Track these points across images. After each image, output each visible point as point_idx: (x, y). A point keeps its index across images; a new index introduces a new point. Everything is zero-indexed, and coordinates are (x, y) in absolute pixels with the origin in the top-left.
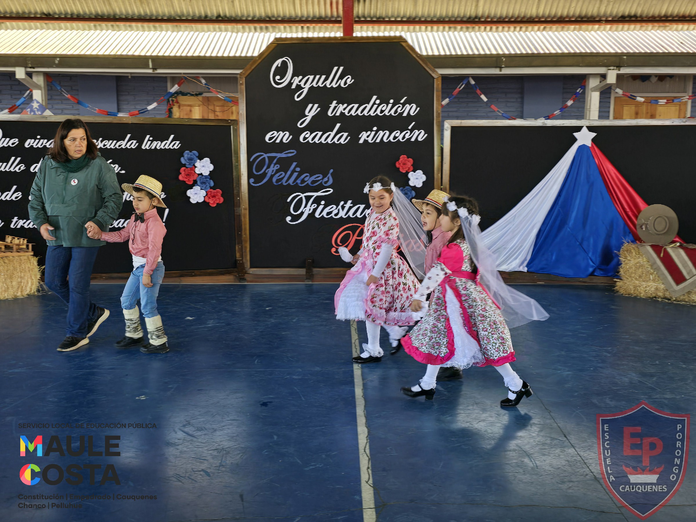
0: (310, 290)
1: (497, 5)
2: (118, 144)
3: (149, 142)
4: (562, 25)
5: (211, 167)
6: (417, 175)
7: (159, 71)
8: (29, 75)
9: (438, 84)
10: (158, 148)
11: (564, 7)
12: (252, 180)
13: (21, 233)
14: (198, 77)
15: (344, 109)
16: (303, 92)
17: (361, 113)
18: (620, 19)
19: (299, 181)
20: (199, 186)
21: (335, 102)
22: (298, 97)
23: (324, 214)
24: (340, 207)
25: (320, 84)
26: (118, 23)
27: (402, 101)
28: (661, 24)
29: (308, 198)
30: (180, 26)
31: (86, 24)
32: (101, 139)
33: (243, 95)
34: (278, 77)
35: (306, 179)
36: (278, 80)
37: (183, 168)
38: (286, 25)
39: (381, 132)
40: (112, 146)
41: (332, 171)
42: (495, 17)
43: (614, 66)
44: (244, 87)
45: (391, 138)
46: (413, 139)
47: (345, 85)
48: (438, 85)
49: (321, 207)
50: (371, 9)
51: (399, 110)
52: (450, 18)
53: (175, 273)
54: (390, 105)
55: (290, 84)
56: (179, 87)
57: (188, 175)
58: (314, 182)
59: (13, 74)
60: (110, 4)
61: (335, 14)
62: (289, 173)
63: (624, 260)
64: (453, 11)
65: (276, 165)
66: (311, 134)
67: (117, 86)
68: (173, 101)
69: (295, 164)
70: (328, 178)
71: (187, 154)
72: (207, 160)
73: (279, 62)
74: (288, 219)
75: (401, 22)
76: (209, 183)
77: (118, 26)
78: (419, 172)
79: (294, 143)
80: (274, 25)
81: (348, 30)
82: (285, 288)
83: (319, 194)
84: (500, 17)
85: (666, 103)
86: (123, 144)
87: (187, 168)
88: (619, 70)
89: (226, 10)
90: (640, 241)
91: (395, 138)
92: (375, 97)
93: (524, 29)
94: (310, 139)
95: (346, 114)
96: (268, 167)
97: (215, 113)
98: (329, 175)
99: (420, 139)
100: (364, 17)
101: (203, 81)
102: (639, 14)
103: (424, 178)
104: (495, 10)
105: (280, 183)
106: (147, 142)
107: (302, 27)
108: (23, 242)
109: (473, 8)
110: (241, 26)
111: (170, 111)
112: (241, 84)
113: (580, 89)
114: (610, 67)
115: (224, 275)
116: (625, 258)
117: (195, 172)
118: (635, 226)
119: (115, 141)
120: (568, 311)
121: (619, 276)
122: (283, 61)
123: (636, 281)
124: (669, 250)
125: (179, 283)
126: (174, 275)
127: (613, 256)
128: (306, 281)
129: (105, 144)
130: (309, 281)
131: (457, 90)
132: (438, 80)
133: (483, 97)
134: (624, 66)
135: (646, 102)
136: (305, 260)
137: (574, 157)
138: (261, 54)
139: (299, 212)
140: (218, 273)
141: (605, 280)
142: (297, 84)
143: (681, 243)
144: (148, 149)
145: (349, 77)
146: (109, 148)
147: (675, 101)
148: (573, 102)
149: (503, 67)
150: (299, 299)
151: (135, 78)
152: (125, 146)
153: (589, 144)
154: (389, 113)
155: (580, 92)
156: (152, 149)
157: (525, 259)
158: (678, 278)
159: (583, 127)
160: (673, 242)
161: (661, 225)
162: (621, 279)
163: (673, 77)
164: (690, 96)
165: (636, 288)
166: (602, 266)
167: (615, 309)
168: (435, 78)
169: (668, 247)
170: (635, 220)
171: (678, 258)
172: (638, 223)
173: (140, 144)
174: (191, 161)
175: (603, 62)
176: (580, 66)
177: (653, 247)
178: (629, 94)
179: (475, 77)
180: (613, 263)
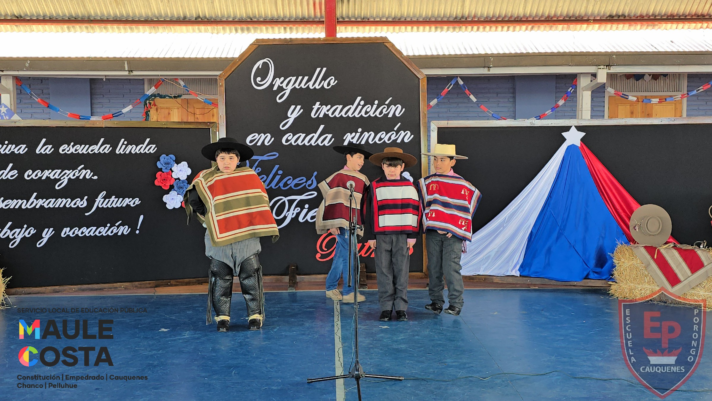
0: (294, 298)
1: (484, 4)
2: (91, 148)
3: (124, 146)
4: (550, 25)
7: (135, 73)
10: (133, 152)
11: (551, 7)
14: (176, 79)
15: (328, 111)
16: (285, 93)
18: (608, 18)
19: (281, 185)
20: (176, 191)
21: (318, 103)
22: (280, 98)
23: (308, 217)
25: (302, 85)
26: (92, 25)
27: (387, 103)
28: (650, 23)
29: (291, 202)
30: (158, 28)
31: (58, 26)
32: (72, 144)
33: (223, 97)
34: (259, 79)
35: (289, 182)
36: (260, 81)
37: (160, 173)
38: (267, 26)
39: (366, 133)
40: (84, 151)
41: (315, 173)
42: (481, 16)
43: (604, 66)
44: (223, 89)
45: (377, 139)
46: (399, 141)
47: (328, 86)
48: (423, 85)
49: (305, 211)
50: (355, 10)
51: (384, 112)
52: (436, 18)
53: (150, 284)
54: (375, 107)
55: (272, 85)
56: (156, 90)
57: (164, 180)
58: (296, 185)
60: (84, 6)
61: (318, 14)
62: (271, 176)
63: (617, 262)
64: (438, 10)
65: (258, 169)
66: (293, 136)
67: (91, 89)
68: (150, 104)
69: (277, 166)
70: (312, 181)
71: (163, 158)
72: (184, 164)
73: (260, 63)
75: (387, 23)
77: (92, 28)
79: (277, 145)
80: (256, 26)
81: (331, 31)
83: (303, 197)
84: (487, 17)
85: (659, 102)
86: (96, 149)
87: (163, 172)
89: (206, 11)
90: (634, 242)
91: (380, 139)
92: (359, 98)
93: (511, 29)
94: (293, 141)
95: (330, 115)
97: (194, 116)
98: (313, 178)
99: (406, 140)
100: (348, 17)
101: (182, 83)
102: (626, 14)
104: (482, 9)
106: (122, 146)
107: (285, 28)
109: (459, 7)
110: (221, 27)
111: (147, 114)
112: (221, 86)
113: (571, 88)
114: (600, 66)
115: (202, 284)
116: (618, 260)
117: (172, 177)
118: (628, 228)
119: (87, 146)
120: (561, 316)
121: (614, 279)
122: (264, 63)
123: (631, 284)
124: (663, 251)
125: (153, 294)
126: (148, 286)
127: (606, 258)
128: (289, 289)
129: (77, 149)
130: (293, 288)
131: (446, 90)
132: (423, 80)
133: (472, 97)
134: (614, 65)
135: (638, 101)
136: (288, 267)
137: (564, 157)
138: (242, 55)
139: (282, 216)
140: (195, 282)
141: (598, 284)
142: (279, 85)
143: (675, 244)
144: (122, 153)
145: (332, 79)
146: (80, 153)
147: (667, 100)
148: (564, 102)
149: (491, 67)
150: (281, 308)
151: (110, 81)
152: (98, 151)
153: (578, 143)
154: (375, 115)
155: (571, 92)
156: (126, 153)
157: (517, 263)
158: (674, 280)
159: (571, 126)
160: (666, 243)
161: (653, 227)
162: (616, 282)
163: (665, 75)
164: (682, 95)
165: (631, 290)
166: (597, 268)
167: (610, 313)
168: (420, 78)
169: (662, 247)
170: (627, 221)
171: (671, 259)
172: (631, 224)
173: (114, 148)
174: (167, 165)
175: (593, 61)
176: (570, 66)
177: (646, 247)
178: (621, 93)
179: (463, 77)
180: (608, 266)
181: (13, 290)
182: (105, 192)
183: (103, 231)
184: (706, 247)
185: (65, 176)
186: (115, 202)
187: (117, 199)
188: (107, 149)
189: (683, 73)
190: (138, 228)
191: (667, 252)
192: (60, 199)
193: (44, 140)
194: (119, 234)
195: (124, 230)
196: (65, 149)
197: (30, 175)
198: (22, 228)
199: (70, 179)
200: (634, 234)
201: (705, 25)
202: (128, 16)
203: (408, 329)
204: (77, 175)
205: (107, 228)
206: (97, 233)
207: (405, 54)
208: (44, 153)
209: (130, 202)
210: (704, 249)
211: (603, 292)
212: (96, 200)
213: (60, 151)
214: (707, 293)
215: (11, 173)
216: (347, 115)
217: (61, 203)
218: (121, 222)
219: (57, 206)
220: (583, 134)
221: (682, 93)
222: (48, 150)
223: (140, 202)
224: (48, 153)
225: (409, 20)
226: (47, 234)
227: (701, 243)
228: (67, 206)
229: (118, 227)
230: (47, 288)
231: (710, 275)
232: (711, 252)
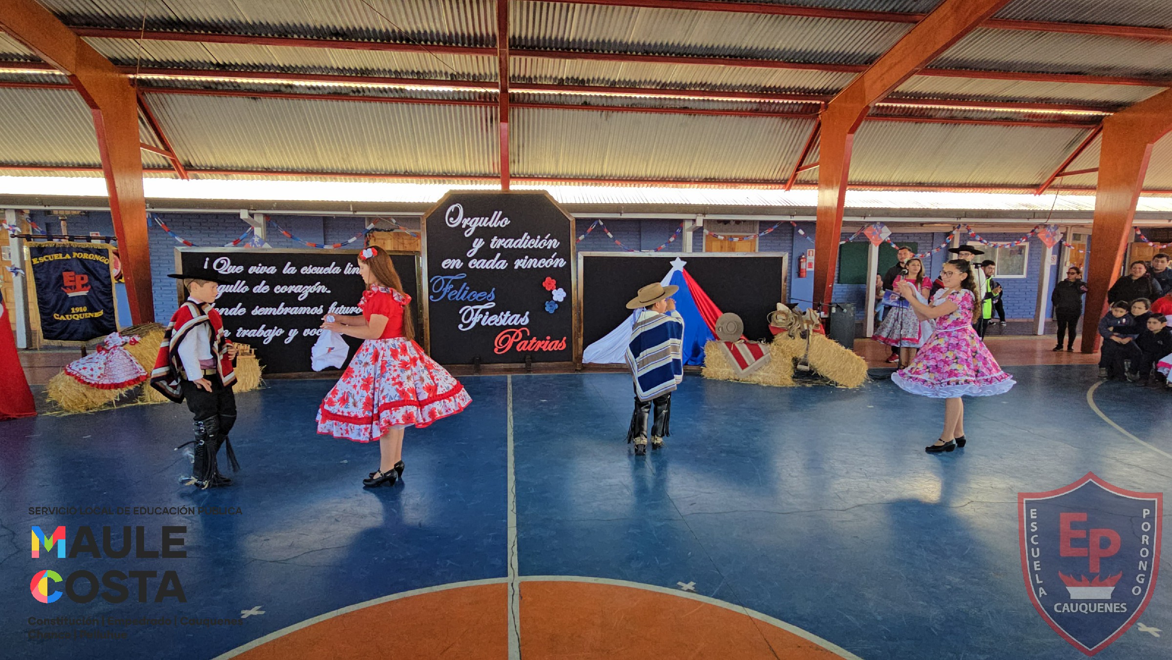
1: (617, 167)
2: (325, 270)
3: (350, 268)
4: (665, 183)
6: (560, 292)
7: (358, 213)
8: (252, 215)
9: (573, 225)
11: (664, 171)
12: (432, 297)
13: (245, 340)
14: (389, 218)
15: (503, 243)
16: (471, 230)
17: (516, 245)
18: (704, 180)
19: (468, 297)
21: (496, 237)
22: (468, 233)
23: (488, 322)
24: (500, 317)
25: (484, 224)
26: (325, 176)
27: (546, 237)
28: (733, 185)
29: (476, 310)
30: (375, 179)
31: (299, 177)
32: (310, 266)
33: (425, 231)
34: (452, 219)
35: (474, 295)
36: (452, 221)
38: (459, 179)
39: (531, 260)
40: (320, 272)
41: (494, 289)
42: (615, 176)
43: (701, 214)
44: (425, 226)
45: (539, 264)
46: (555, 266)
47: (503, 225)
49: (486, 317)
50: (523, 167)
52: (583, 176)
54: (538, 240)
55: (461, 224)
56: (374, 225)
58: (480, 298)
59: (239, 215)
60: (318, 161)
61: (496, 171)
62: (461, 291)
64: (584, 171)
65: (451, 285)
66: (477, 262)
67: (324, 225)
68: (369, 235)
69: (465, 284)
70: (491, 294)
73: (452, 208)
75: (547, 179)
77: (325, 179)
78: (561, 290)
79: (465, 269)
80: (450, 179)
81: (506, 184)
83: (486, 306)
84: (619, 177)
85: (739, 240)
86: (329, 270)
88: (705, 217)
89: (412, 167)
90: (718, 338)
91: (542, 264)
92: (526, 234)
93: (637, 185)
94: (477, 265)
95: (505, 246)
96: (444, 287)
97: (403, 246)
98: (492, 292)
99: (561, 266)
100: (519, 174)
101: (394, 221)
102: (717, 177)
103: (565, 294)
104: (616, 171)
105: (453, 299)
106: (348, 269)
107: (471, 181)
108: (247, 347)
109: (600, 169)
110: (424, 180)
112: (423, 224)
113: (679, 230)
114: (698, 214)
116: (708, 352)
118: (714, 328)
119: (323, 268)
121: (704, 365)
122: (455, 207)
123: (715, 368)
124: (737, 345)
127: (700, 350)
128: (474, 375)
129: (315, 270)
130: (477, 374)
131: (590, 229)
132: (573, 222)
133: (609, 234)
134: (707, 214)
135: (725, 239)
138: (439, 201)
139: (468, 321)
141: (694, 368)
142: (467, 224)
143: (745, 340)
144: (349, 273)
145: (506, 219)
146: (317, 273)
147: (744, 239)
148: (674, 239)
149: (622, 213)
151: (339, 218)
152: (331, 271)
153: (681, 270)
154: (537, 246)
155: (679, 232)
156: (352, 273)
158: (743, 365)
159: (676, 257)
160: (740, 339)
161: (732, 328)
162: (706, 367)
163: (745, 221)
164: (756, 235)
165: (715, 373)
166: (694, 357)
167: (700, 388)
168: (571, 220)
169: (736, 342)
170: (714, 323)
171: (742, 351)
172: (716, 326)
173: (343, 269)
175: (693, 211)
176: (678, 213)
177: (726, 343)
178: (713, 234)
179: (603, 220)
180: (700, 356)
181: (268, 375)
182: (336, 302)
184: (765, 342)
185: (306, 290)
187: (345, 308)
189: (756, 221)
191: (740, 346)
192: (302, 307)
193: (288, 263)
196: (306, 270)
197: (278, 289)
198: (273, 329)
199: (309, 293)
200: (718, 333)
201: (770, 187)
202: (353, 170)
204: (315, 290)
207: (560, 202)
208: (290, 273)
211: (698, 374)
212: (330, 308)
213: (302, 271)
214: (765, 374)
215: (265, 288)
217: (303, 310)
219: (300, 313)
220: (685, 263)
222: (293, 271)
224: (294, 273)
225: (563, 177)
226: (293, 333)
227: (763, 339)
228: (308, 313)
231: (767, 361)
232: (769, 346)
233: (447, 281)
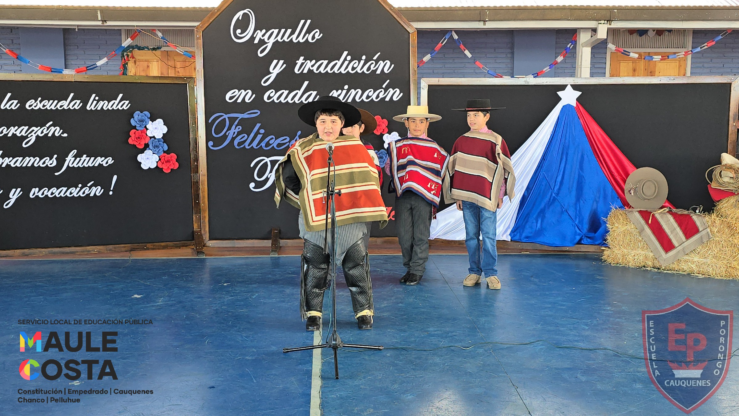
0: (276, 263)
2: (60, 104)
3: (95, 102)
5: (165, 130)
6: (393, 137)
7: (109, 23)
10: (105, 108)
12: (211, 143)
14: (153, 30)
15: (312, 66)
16: (267, 47)
17: (331, 70)
19: (263, 144)
20: (151, 150)
21: (302, 58)
22: (261, 52)
25: (285, 38)
27: (375, 58)
29: (273, 163)
32: (40, 99)
33: (201, 50)
34: (239, 31)
35: (271, 142)
36: (240, 34)
37: (133, 131)
39: (353, 90)
40: (52, 107)
41: (299, 133)
43: (605, 20)
44: (201, 41)
45: (364, 97)
46: (387, 99)
47: (312, 39)
48: (414, 40)
51: (372, 68)
53: (125, 247)
54: (362, 62)
55: (253, 38)
56: (132, 41)
57: (139, 138)
58: (279, 145)
62: (252, 135)
65: (238, 127)
66: (276, 93)
67: (64, 39)
68: (128, 56)
69: (258, 125)
71: (137, 115)
72: (160, 122)
73: (241, 13)
74: (252, 185)
76: (162, 147)
78: (395, 134)
79: (258, 102)
82: (248, 261)
85: (661, 59)
86: (65, 104)
87: (138, 130)
88: (610, 24)
90: (629, 206)
91: (368, 97)
92: (346, 53)
94: (275, 98)
95: (315, 71)
96: (229, 129)
97: (175, 70)
99: (395, 99)
101: (160, 35)
105: (242, 146)
106: (93, 102)
113: (570, 44)
114: (600, 20)
115: (180, 248)
116: (612, 225)
117: (147, 135)
118: (623, 192)
119: (56, 101)
120: (551, 282)
121: (607, 244)
122: (244, 14)
123: (624, 250)
124: (657, 216)
125: (129, 258)
126: (123, 249)
127: (600, 223)
128: (272, 254)
129: (45, 104)
130: (275, 253)
131: (440, 45)
132: (413, 34)
133: (467, 53)
134: (615, 20)
135: (640, 58)
136: (271, 231)
137: (558, 118)
138: (221, 5)
139: (264, 178)
140: (173, 246)
141: (591, 249)
142: (260, 38)
143: (670, 208)
144: (93, 109)
145: (317, 32)
146: (49, 108)
147: (670, 57)
148: (563, 58)
149: (487, 21)
150: (261, 273)
151: (83, 31)
152: (68, 106)
153: (574, 103)
154: (362, 71)
155: (571, 48)
156: (98, 109)
157: (509, 227)
158: (667, 245)
159: (567, 85)
160: (662, 208)
161: (649, 191)
162: (609, 248)
163: (670, 31)
164: (686, 52)
165: (623, 256)
166: (590, 233)
167: (601, 280)
168: (410, 32)
169: (656, 212)
170: (623, 185)
171: (666, 224)
172: (626, 187)
173: (85, 104)
174: (142, 123)
175: (593, 16)
176: (569, 20)
177: (640, 212)
178: (622, 50)
179: (458, 32)
180: (601, 230)
182: (76, 151)
183: (74, 192)
184: (701, 212)
185: (33, 133)
186: (86, 162)
187: (89, 158)
188: (77, 105)
189: (689, 30)
190: (112, 189)
191: (662, 217)
192: (27, 158)
193: (9, 95)
194: (92, 195)
195: (96, 191)
196: (32, 104)
199: (37, 137)
200: (628, 198)
203: (392, 296)
204: (45, 132)
205: (78, 189)
206: (68, 194)
208: (9, 108)
209: (102, 161)
210: (699, 214)
211: (595, 258)
212: (66, 159)
213: (27, 106)
214: (701, 260)
216: (332, 71)
217: (29, 161)
218: (93, 182)
219: (24, 165)
220: (579, 93)
221: (685, 50)
222: (14, 105)
223: (113, 161)
224: (14, 109)
226: (15, 195)
227: (697, 208)
228: (36, 165)
229: (90, 187)
230: (16, 251)
231: (705, 240)
232: (707, 218)
233: (232, 120)
